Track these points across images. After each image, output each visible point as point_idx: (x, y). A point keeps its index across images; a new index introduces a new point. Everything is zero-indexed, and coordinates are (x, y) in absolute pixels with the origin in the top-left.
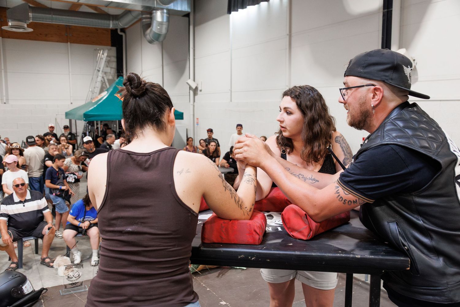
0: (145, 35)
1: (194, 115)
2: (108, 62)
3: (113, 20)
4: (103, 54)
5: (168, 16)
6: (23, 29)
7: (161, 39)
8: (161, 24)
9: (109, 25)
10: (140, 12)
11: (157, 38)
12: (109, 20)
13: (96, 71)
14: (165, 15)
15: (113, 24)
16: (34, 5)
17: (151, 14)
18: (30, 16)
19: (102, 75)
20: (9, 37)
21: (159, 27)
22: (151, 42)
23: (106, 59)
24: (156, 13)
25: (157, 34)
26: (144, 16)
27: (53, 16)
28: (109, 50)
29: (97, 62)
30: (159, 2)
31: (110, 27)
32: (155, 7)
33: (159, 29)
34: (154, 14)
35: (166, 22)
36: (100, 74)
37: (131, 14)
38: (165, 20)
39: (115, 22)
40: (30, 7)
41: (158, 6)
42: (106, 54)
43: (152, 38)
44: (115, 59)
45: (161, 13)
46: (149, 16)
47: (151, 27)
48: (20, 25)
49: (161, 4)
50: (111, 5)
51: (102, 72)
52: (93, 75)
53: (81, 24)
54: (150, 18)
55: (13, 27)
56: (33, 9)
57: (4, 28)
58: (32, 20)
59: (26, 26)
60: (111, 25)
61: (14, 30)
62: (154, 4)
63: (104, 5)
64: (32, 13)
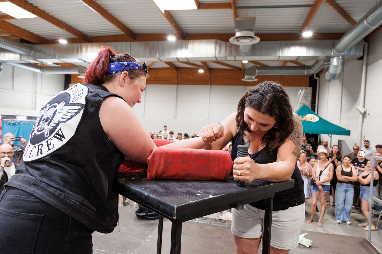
0: (324, 76)
1: (362, 133)
2: (305, 97)
4: (301, 92)
5: (342, 60)
7: (337, 77)
8: (336, 67)
9: (304, 72)
10: (323, 61)
11: (334, 77)
12: (305, 69)
13: (296, 103)
14: (340, 60)
15: (307, 72)
16: (259, 65)
17: (329, 60)
18: (256, 72)
20: (248, 85)
21: (334, 69)
22: (329, 81)
23: (303, 95)
24: (333, 60)
25: (333, 74)
26: (325, 63)
28: (306, 89)
29: (297, 97)
30: (335, 52)
31: (305, 74)
32: (331, 56)
33: (334, 70)
34: (331, 61)
35: (341, 65)
36: (298, 105)
37: (318, 64)
38: (340, 63)
39: (308, 70)
40: (257, 67)
41: (334, 55)
42: (303, 92)
43: (329, 78)
44: (310, 95)
45: (337, 59)
46: (328, 63)
47: (329, 70)
48: (251, 78)
49: (337, 53)
50: (299, 59)
51: (300, 103)
53: (290, 74)
54: (329, 64)
55: (247, 79)
56: (259, 68)
57: (243, 80)
58: (258, 74)
59: (254, 78)
60: (306, 72)
61: (248, 80)
62: (331, 54)
63: (295, 59)
64: (258, 70)
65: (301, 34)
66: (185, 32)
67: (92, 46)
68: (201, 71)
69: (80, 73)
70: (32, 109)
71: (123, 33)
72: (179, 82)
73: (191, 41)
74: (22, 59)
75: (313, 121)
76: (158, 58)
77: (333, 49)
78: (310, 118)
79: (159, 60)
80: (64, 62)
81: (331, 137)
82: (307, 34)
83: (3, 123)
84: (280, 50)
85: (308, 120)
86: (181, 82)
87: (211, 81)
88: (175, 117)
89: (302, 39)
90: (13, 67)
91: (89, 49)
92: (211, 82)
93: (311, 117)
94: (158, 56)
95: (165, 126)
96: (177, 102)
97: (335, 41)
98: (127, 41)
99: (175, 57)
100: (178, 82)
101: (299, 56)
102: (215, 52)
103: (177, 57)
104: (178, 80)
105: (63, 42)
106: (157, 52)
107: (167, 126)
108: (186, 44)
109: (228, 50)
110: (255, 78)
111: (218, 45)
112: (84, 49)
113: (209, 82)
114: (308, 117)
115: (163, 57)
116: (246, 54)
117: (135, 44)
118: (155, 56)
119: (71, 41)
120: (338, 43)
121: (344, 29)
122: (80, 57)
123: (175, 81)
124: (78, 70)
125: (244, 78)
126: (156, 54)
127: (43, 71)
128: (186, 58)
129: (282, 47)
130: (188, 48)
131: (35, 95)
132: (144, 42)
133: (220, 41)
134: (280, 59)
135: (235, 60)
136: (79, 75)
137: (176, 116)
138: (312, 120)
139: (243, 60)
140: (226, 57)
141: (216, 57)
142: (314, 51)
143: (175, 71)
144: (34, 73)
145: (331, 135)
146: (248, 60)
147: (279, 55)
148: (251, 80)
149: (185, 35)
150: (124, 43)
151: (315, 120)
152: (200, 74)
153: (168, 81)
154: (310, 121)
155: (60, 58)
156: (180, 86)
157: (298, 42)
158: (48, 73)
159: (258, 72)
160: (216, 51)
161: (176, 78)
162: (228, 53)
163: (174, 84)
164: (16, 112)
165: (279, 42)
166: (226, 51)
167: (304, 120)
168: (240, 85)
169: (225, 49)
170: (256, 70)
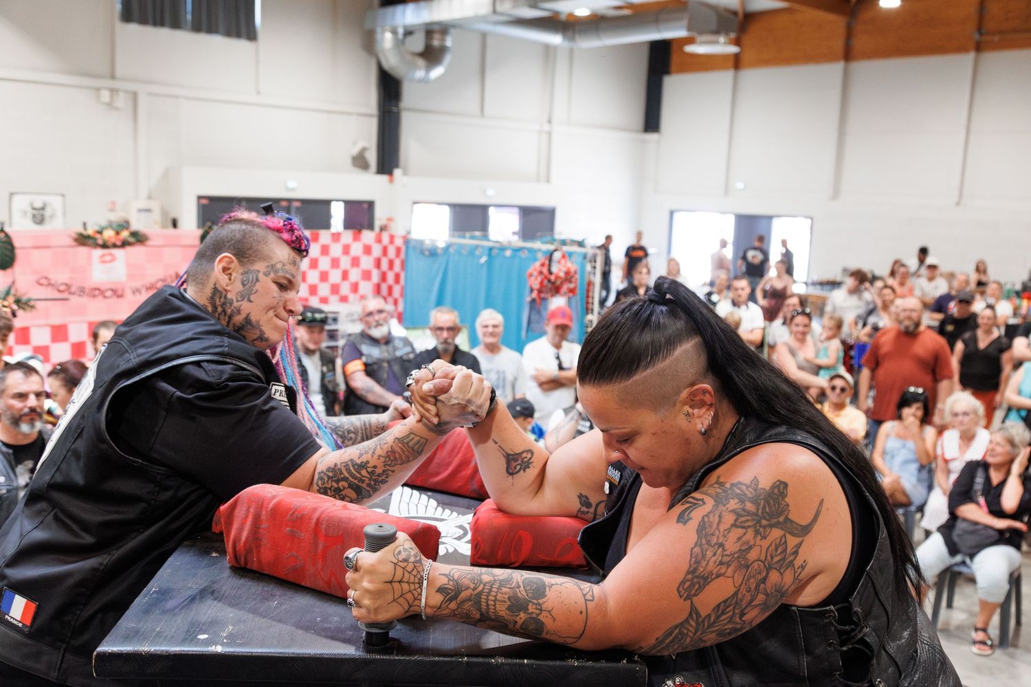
69: (694, 34)
70: (538, 180)
74: (499, 8)
83: (407, 248)
90: (484, 36)
124: (685, 22)
127: (572, 39)
131: (546, 127)
136: (690, 41)
144: (548, 49)
158: (589, 43)
164: (490, 192)
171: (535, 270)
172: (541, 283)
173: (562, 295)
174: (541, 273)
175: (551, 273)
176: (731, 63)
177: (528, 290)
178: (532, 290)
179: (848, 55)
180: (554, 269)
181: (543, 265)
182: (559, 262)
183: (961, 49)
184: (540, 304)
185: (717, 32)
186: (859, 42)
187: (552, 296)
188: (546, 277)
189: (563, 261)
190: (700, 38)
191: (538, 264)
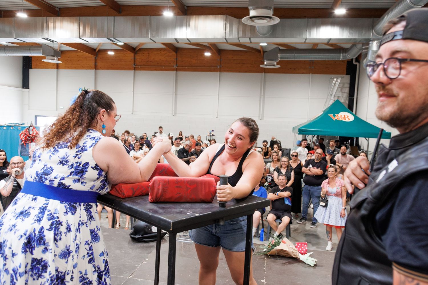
2: (341, 88)
3: (343, 53)
4: (337, 81)
6: (274, 66)
10: (361, 44)
12: (340, 53)
13: (329, 96)
15: (343, 56)
16: (285, 48)
17: (368, 44)
18: (279, 56)
19: (333, 99)
20: (269, 72)
21: (373, 56)
23: (339, 85)
24: (372, 43)
26: (364, 47)
27: (296, 54)
28: (342, 78)
29: (331, 88)
30: (375, 33)
31: (340, 59)
32: (370, 39)
34: (370, 45)
37: (356, 47)
39: (344, 54)
40: (279, 49)
41: (373, 37)
42: (339, 81)
44: (348, 86)
45: (376, 43)
47: (367, 56)
48: (271, 63)
49: (377, 35)
50: (331, 42)
51: (334, 96)
52: (327, 99)
53: (321, 59)
54: (368, 48)
55: (267, 65)
56: (282, 51)
57: (262, 66)
58: (281, 59)
59: (275, 63)
60: (341, 57)
61: (268, 67)
62: (370, 37)
63: (326, 42)
64: (281, 54)
65: (333, 12)
66: (185, 4)
67: (62, 21)
68: (208, 54)
69: (45, 56)
71: (102, 4)
72: (180, 67)
73: (194, 16)
75: (347, 120)
76: (151, 39)
77: (373, 29)
78: (343, 116)
79: (153, 42)
80: (24, 41)
81: (368, 141)
82: (340, 11)
84: (307, 31)
85: (341, 119)
86: (181, 67)
87: (221, 66)
88: (173, 115)
89: (335, 17)
91: (58, 24)
92: (220, 68)
93: (345, 116)
94: (151, 37)
95: (161, 128)
96: (176, 95)
97: (375, 19)
98: (109, 15)
99: (174, 37)
100: (178, 67)
101: (330, 38)
102: (224, 31)
103: (176, 37)
104: (177, 65)
105: (22, 15)
106: (150, 30)
107: (162, 127)
108: (187, 21)
109: (241, 29)
110: (278, 64)
111: (229, 23)
112: (51, 25)
113: (218, 67)
114: (341, 116)
115: (157, 37)
116: (264, 36)
117: (120, 20)
118: (147, 36)
119: (33, 13)
120: (378, 23)
121: (386, 4)
122: (46, 36)
123: (174, 66)
124: (42, 51)
125: (263, 63)
126: (148, 33)
128: (187, 39)
129: (310, 27)
130: (189, 25)
132: (131, 17)
133: (231, 18)
134: (307, 41)
135: (251, 43)
136: (45, 58)
137: (175, 113)
138: (345, 119)
139: (261, 43)
140: (238, 39)
141: (226, 39)
142: (349, 32)
143: (174, 53)
145: (369, 139)
146: (266, 43)
147: (305, 37)
148: (272, 67)
149: (186, 7)
150: (105, 18)
151: (349, 119)
152: (207, 57)
153: (164, 66)
154: (344, 120)
155: (19, 37)
156: (180, 73)
157: (330, 20)
159: (281, 55)
160: (226, 31)
161: (175, 62)
162: (241, 33)
163: (173, 70)
165: (306, 19)
166: (238, 31)
167: (336, 119)
168: (258, 72)
169: (237, 28)
170: (278, 54)
171: (23, 133)
172: (26, 137)
173: (34, 142)
174: (25, 134)
175: (30, 135)
176: (56, 67)
177: (20, 141)
178: (22, 141)
179: (96, 68)
180: (31, 133)
181: (26, 131)
182: (33, 130)
183: (130, 69)
184: (25, 145)
185: (54, 56)
186: (99, 64)
187: (30, 142)
188: (27, 136)
189: (34, 130)
190: (47, 57)
191: (24, 131)
